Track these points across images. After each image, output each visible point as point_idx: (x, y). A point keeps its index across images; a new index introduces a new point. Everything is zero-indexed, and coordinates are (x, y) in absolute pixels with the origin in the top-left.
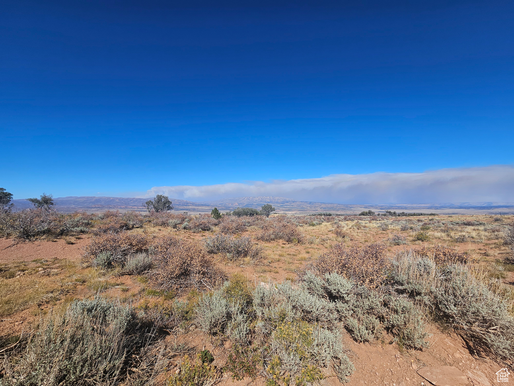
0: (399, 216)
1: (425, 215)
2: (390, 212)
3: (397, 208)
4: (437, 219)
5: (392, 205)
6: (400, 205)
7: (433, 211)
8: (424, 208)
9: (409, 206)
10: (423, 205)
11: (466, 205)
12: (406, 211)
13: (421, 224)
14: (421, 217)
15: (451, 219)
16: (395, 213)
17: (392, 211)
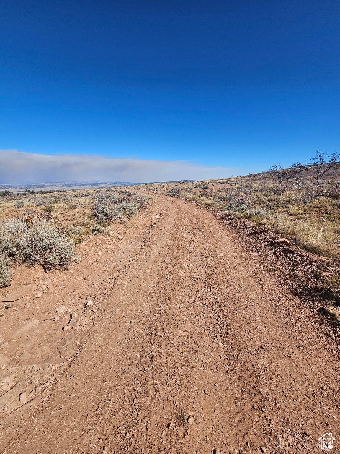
0: (38, 193)
1: (58, 191)
2: (29, 191)
3: (36, 187)
4: (66, 194)
5: (31, 184)
6: (39, 184)
7: (65, 188)
8: (58, 186)
9: (46, 184)
10: (58, 184)
11: (85, 183)
12: (44, 190)
13: (53, 199)
14: (55, 194)
15: (74, 193)
16: (33, 192)
17: (31, 190)
